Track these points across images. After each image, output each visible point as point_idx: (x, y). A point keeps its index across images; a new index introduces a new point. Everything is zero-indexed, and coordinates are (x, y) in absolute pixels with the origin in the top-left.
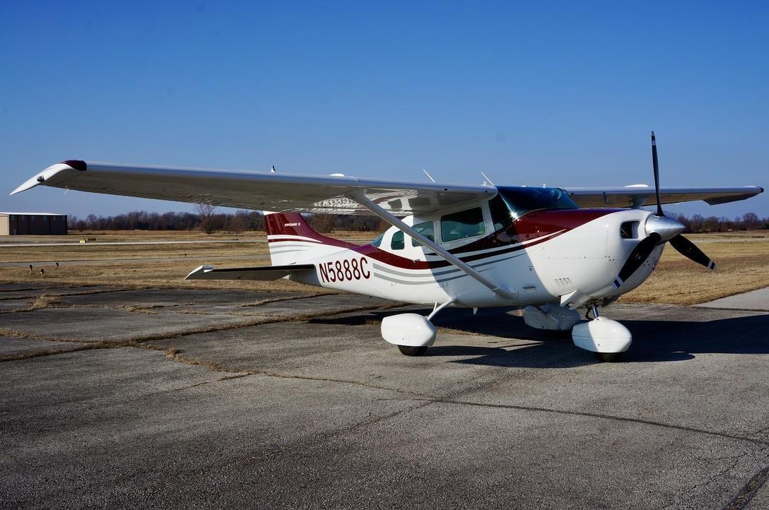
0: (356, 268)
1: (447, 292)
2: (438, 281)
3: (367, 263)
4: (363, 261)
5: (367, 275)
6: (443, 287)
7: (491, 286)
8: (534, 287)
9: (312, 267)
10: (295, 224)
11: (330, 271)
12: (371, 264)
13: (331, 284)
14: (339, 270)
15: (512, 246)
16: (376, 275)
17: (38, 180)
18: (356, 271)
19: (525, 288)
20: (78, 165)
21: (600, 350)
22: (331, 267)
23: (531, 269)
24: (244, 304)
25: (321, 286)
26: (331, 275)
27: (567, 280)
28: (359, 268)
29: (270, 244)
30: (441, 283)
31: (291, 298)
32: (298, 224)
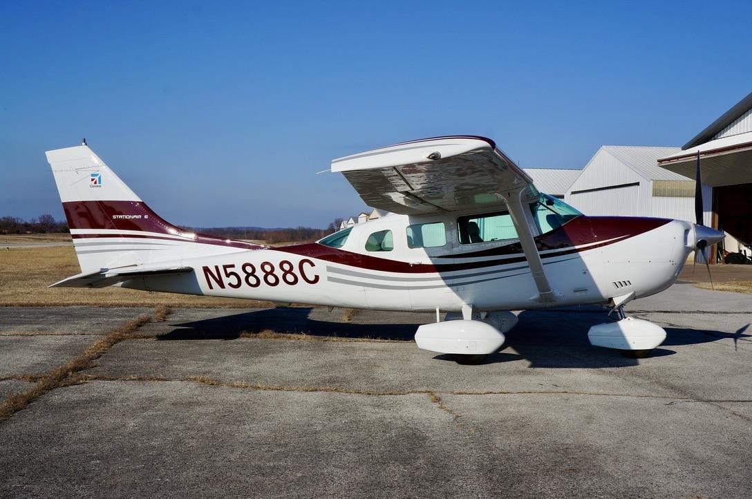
0: (288, 272)
1: (462, 298)
2: (449, 286)
3: (313, 265)
4: (306, 265)
5: (312, 278)
6: (457, 292)
8: (587, 290)
9: (189, 271)
10: (137, 217)
11: (228, 275)
12: (321, 266)
13: (229, 291)
14: (251, 275)
16: (330, 279)
18: (291, 276)
22: (229, 270)
23: (586, 272)
25: (200, 294)
26: (226, 280)
27: (626, 283)
28: (296, 271)
29: (75, 241)
30: (455, 287)
32: (143, 217)
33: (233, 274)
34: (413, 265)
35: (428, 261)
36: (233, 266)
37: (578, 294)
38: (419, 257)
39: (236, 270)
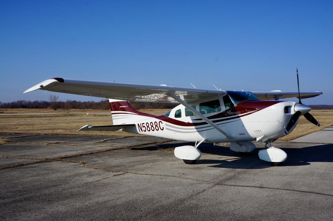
0: (156, 126)
1: (202, 137)
2: (198, 131)
3: (162, 123)
4: (160, 123)
5: (162, 128)
6: (200, 134)
7: (225, 134)
8: (244, 134)
9: (134, 125)
10: (125, 106)
11: (143, 127)
12: (164, 124)
13: (144, 133)
14: (148, 127)
15: (234, 116)
16: (167, 129)
17: (40, 87)
18: (157, 127)
19: (240, 134)
20: (60, 80)
21: (273, 161)
22: (143, 125)
23: (243, 126)
24: (96, 142)
25: (138, 134)
26: (143, 129)
27: (259, 131)
28: (158, 125)
29: (112, 115)
30: (200, 132)
31: (115, 138)
33: (144, 126)
34: (187, 123)
35: (191, 122)
37: (242, 136)
38: (188, 120)
39: (145, 125)
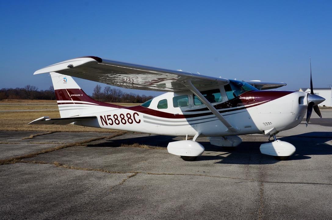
0: (129, 118)
2: (190, 124)
3: (138, 115)
4: (136, 115)
5: (138, 121)
7: (228, 125)
8: (251, 127)
9: (95, 118)
10: (79, 95)
12: (141, 116)
13: (109, 126)
14: (116, 119)
15: (238, 107)
18: (130, 120)
19: (245, 127)
22: (109, 117)
23: (250, 118)
26: (108, 122)
27: (270, 123)
28: (132, 118)
29: (59, 105)
30: (193, 125)
32: (81, 95)
33: (110, 119)
34: (176, 115)
35: (181, 113)
36: (110, 116)
37: (247, 129)
38: (178, 111)
39: (112, 117)
